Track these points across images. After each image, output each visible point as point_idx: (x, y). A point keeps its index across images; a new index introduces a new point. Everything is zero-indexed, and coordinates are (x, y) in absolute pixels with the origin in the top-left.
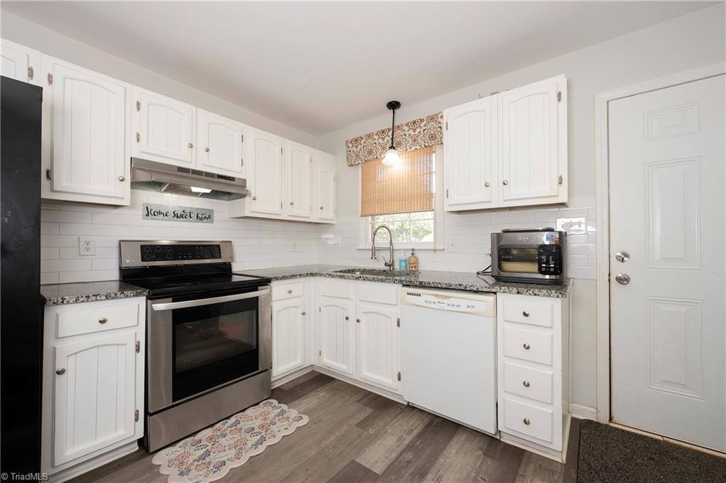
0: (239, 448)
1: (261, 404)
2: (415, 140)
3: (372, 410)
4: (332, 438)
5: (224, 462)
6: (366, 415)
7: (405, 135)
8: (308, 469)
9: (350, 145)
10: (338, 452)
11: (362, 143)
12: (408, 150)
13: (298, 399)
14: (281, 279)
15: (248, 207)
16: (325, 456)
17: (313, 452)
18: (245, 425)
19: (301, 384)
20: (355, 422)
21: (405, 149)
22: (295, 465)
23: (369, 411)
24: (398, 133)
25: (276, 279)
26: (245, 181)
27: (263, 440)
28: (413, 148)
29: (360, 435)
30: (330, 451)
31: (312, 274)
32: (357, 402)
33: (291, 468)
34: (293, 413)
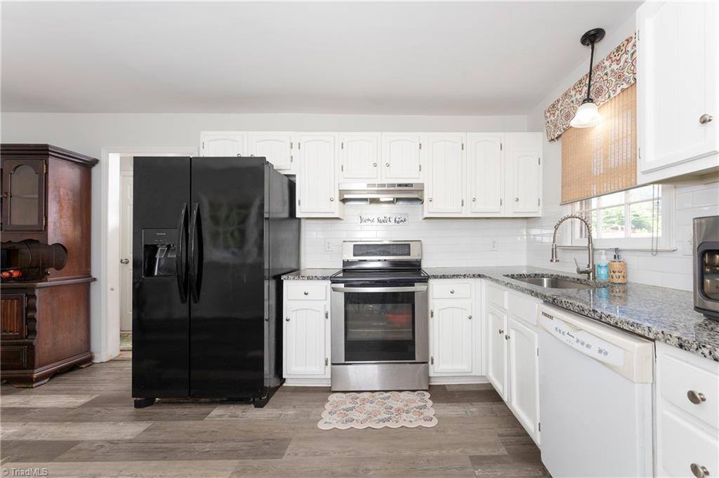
0: (370, 416)
1: (416, 393)
2: (620, 77)
3: (506, 453)
4: (436, 453)
5: (354, 420)
6: (494, 454)
7: (606, 74)
8: (390, 463)
9: (548, 114)
10: (426, 468)
11: (559, 107)
12: (612, 96)
13: (447, 402)
14: (441, 278)
15: (429, 209)
16: (413, 463)
17: (408, 453)
18: (390, 403)
19: (464, 391)
20: (472, 452)
21: (607, 96)
22: (386, 453)
23: (503, 451)
24: (598, 75)
25: (435, 277)
26: (423, 184)
27: (388, 420)
28: (619, 90)
29: (463, 468)
30: (421, 462)
31: (479, 276)
32: (500, 435)
33: (381, 453)
34: (430, 412)
